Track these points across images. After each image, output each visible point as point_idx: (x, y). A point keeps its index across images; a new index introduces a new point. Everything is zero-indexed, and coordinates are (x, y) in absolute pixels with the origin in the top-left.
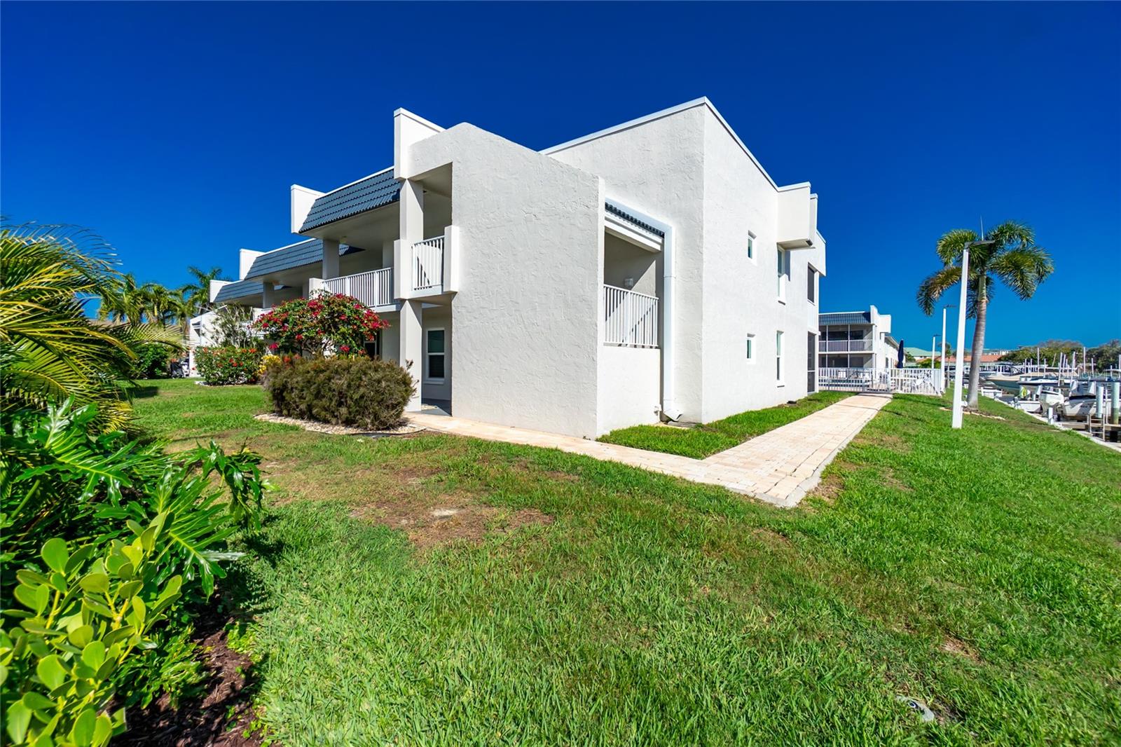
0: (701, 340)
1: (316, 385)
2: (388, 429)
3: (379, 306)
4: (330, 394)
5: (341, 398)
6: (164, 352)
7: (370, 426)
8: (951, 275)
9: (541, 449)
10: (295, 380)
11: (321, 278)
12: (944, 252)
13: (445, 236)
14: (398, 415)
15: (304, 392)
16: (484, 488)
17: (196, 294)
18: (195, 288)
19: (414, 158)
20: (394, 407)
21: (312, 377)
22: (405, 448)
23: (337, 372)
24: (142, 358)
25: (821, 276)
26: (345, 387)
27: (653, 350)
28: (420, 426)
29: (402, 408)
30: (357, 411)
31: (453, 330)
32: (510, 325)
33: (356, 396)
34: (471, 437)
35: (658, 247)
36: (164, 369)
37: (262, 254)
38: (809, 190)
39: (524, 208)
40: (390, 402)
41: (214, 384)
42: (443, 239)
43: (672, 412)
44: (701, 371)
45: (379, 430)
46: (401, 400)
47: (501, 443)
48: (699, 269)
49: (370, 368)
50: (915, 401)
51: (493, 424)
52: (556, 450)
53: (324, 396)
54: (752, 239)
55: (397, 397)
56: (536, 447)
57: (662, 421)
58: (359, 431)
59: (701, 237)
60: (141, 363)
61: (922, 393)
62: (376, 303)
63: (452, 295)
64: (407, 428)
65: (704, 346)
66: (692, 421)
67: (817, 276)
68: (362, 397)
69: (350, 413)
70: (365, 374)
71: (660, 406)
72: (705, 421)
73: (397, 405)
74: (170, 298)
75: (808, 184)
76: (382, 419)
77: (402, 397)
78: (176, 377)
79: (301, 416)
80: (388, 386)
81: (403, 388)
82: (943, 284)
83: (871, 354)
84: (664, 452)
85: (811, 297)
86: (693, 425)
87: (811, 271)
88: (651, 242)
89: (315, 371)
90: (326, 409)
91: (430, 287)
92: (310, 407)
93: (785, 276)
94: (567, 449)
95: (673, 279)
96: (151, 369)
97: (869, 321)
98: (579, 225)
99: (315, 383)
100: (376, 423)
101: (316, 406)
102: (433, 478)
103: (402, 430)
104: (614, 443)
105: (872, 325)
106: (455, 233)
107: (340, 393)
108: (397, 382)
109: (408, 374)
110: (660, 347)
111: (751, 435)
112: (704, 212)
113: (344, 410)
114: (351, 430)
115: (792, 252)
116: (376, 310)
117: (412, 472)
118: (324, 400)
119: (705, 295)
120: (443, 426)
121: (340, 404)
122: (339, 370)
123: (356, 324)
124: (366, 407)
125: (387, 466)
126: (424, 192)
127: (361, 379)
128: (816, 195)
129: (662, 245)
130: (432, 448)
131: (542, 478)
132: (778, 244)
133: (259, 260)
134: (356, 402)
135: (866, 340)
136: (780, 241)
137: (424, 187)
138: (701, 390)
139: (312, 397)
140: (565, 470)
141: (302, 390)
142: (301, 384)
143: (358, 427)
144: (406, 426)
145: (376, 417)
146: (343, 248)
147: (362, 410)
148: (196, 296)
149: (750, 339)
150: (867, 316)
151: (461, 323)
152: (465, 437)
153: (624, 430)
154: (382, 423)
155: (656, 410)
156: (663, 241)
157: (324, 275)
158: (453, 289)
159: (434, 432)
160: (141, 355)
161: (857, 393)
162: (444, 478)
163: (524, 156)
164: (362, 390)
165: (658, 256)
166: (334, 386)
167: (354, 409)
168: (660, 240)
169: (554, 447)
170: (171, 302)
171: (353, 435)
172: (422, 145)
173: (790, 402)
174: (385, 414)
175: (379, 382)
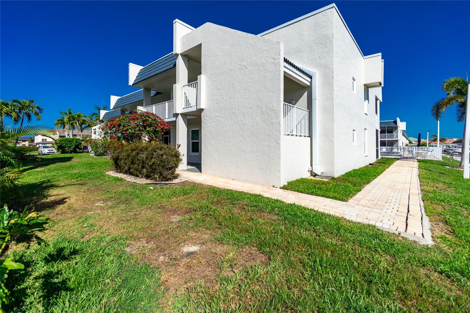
0: (333, 132)
1: (131, 157)
2: (167, 180)
3: (167, 119)
4: (138, 162)
5: (143, 164)
6: (80, 142)
7: (158, 179)
8: (452, 99)
9: (251, 195)
10: (123, 154)
11: (143, 106)
12: (447, 89)
13: (198, 81)
14: (173, 173)
15: (126, 161)
16: (218, 226)
17: (97, 117)
18: (97, 114)
19: (183, 43)
20: (170, 169)
21: (129, 153)
22: (174, 194)
23: (141, 150)
24: (71, 144)
25: (380, 102)
26: (145, 158)
27: (306, 138)
28: (184, 178)
29: (175, 169)
30: (151, 171)
31: (202, 128)
32: (231, 125)
33: (150, 163)
34: (211, 186)
35: (309, 84)
36: (80, 149)
37: (120, 97)
38: (381, 57)
39: (239, 63)
40: (168, 166)
41: (99, 155)
42: (197, 82)
43: (318, 170)
44: (334, 149)
45: (163, 181)
46: (174, 165)
47: (228, 190)
48: (332, 94)
49: (158, 148)
50: (431, 163)
51: (223, 177)
52: (260, 195)
53: (135, 163)
54: (354, 81)
55: (172, 164)
56: (247, 193)
57: (311, 175)
58: (152, 182)
59: (333, 77)
60: (70, 146)
61: (432, 159)
62: (167, 117)
63: (201, 110)
64: (178, 180)
65: (335, 136)
66: (329, 176)
67: (378, 102)
68: (153, 164)
69: (148, 172)
70: (155, 152)
71: (311, 167)
72: (336, 176)
73: (172, 168)
74: (83, 118)
75: (380, 54)
76: (164, 176)
77: (175, 163)
78: (85, 152)
79: (126, 172)
80: (167, 158)
81: (175, 159)
82: (447, 104)
83: (398, 140)
84: (322, 196)
85: (376, 113)
86: (330, 178)
87: (377, 99)
88: (305, 81)
89: (131, 150)
90: (137, 170)
91: (191, 107)
92: (129, 169)
93: (367, 101)
94: (266, 195)
95: (317, 100)
96: (75, 148)
97: (396, 125)
98: (269, 69)
99: (131, 156)
100: (161, 177)
101: (132, 168)
102: (187, 216)
103: (175, 181)
104: (291, 190)
105: (397, 127)
106: (203, 79)
107: (143, 161)
108: (172, 156)
109: (178, 151)
110: (310, 136)
111: (364, 184)
112: (334, 64)
113: (145, 170)
114: (149, 181)
115: (370, 89)
116: (166, 120)
117: (174, 212)
118: (136, 165)
119: (335, 108)
120: (196, 178)
121: (143, 167)
122: (143, 149)
123: (154, 126)
124: (156, 169)
125: (161, 206)
126: (188, 61)
127: (153, 154)
128: (383, 60)
129: (311, 83)
130: (189, 193)
131: (254, 217)
132: (364, 85)
133: (119, 100)
134: (151, 166)
135: (394, 133)
136: (365, 83)
137: (188, 58)
138: (334, 159)
139: (130, 163)
140: (267, 211)
141: (126, 160)
142: (125, 157)
143: (152, 179)
144: (177, 178)
145: (161, 174)
146: (153, 93)
147: (154, 171)
148: (97, 118)
149: (354, 132)
150: (395, 122)
151: (206, 125)
152: (208, 185)
153: (293, 181)
154: (164, 178)
155: (309, 169)
156: (311, 81)
157: (144, 105)
158: (202, 107)
159: (191, 183)
160: (71, 143)
161: (398, 159)
162: (193, 217)
163: (238, 36)
164: (153, 160)
165: (309, 89)
166: (140, 158)
167: (149, 170)
168: (309, 80)
169: (258, 193)
170: (84, 120)
171: (148, 184)
172: (187, 36)
173: (370, 164)
174: (165, 173)
175: (162, 155)
